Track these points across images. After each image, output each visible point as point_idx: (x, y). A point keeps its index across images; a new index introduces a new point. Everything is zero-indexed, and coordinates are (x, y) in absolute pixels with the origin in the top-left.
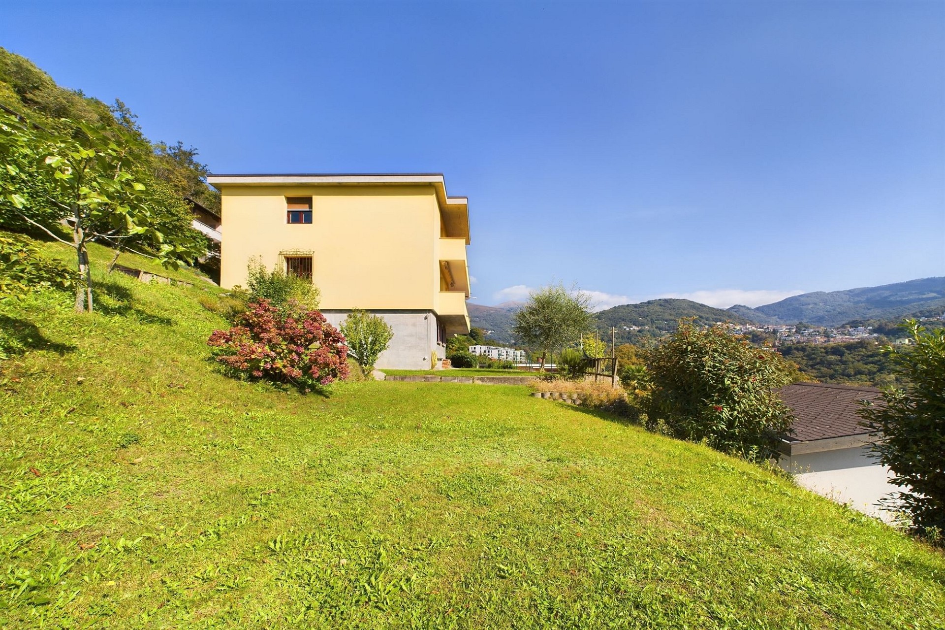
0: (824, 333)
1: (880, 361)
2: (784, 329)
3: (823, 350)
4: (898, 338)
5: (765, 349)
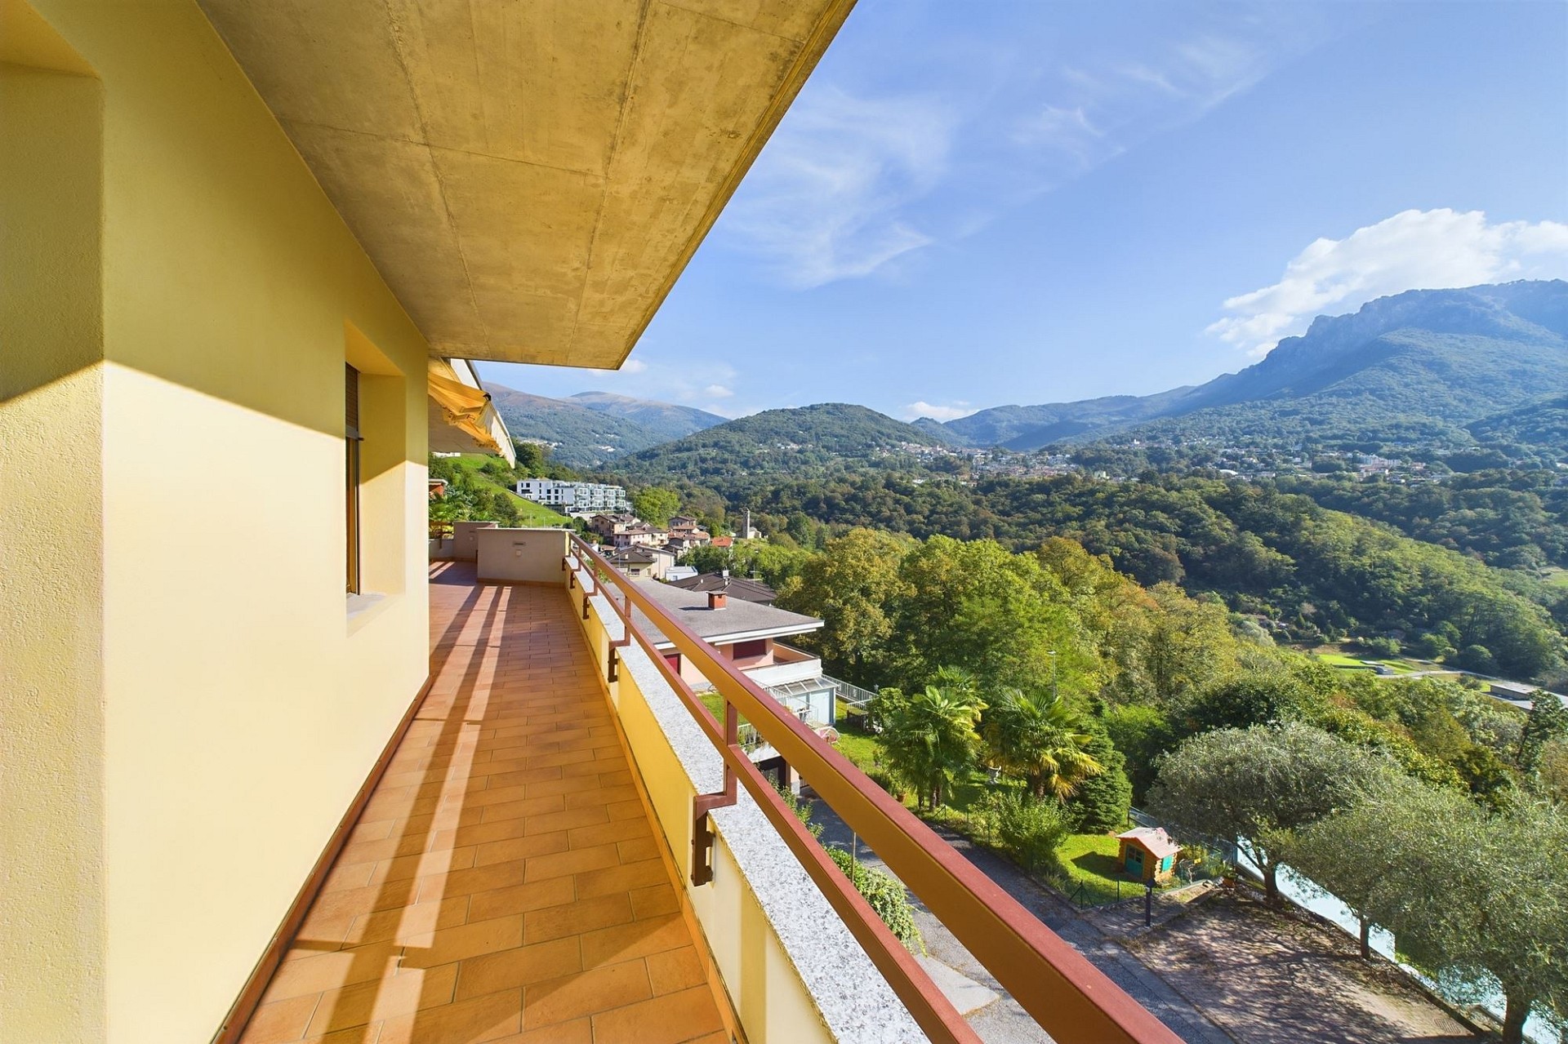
0: (1023, 461)
1: (1087, 502)
2: (979, 454)
3: (1026, 486)
4: (1096, 470)
5: (963, 483)
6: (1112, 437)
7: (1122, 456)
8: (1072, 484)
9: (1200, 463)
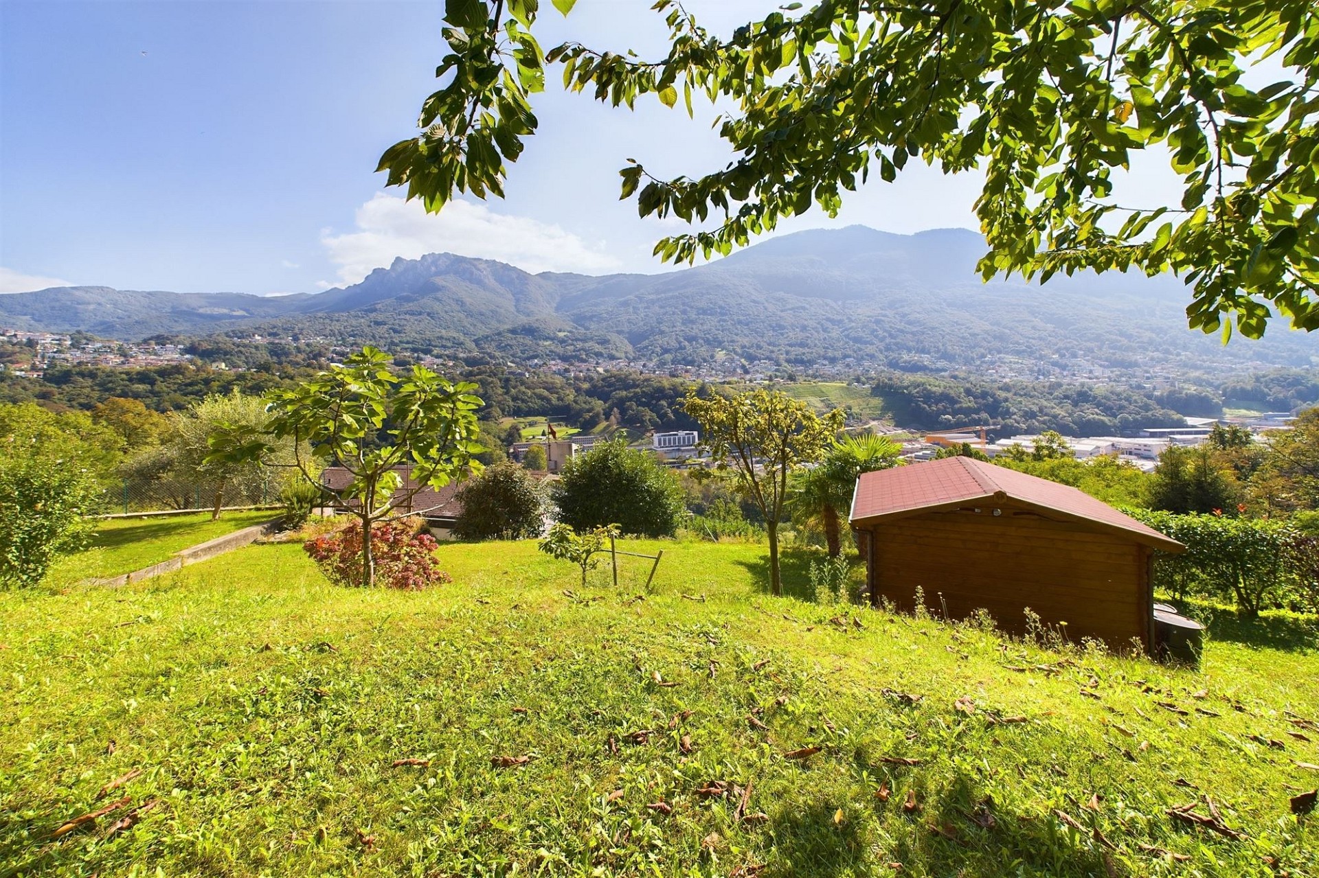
0: (119, 350)
1: (201, 391)
2: (47, 340)
3: (124, 376)
4: (214, 361)
6: (233, 331)
7: (242, 349)
8: (183, 374)
9: (315, 357)
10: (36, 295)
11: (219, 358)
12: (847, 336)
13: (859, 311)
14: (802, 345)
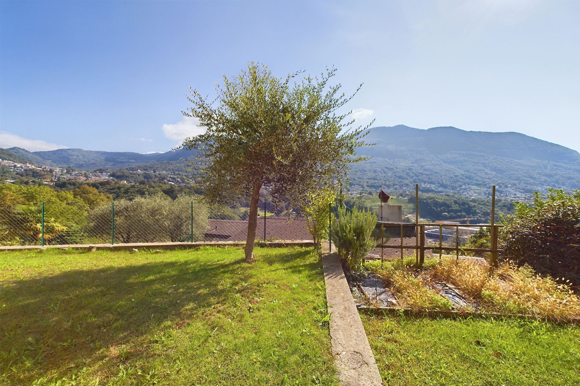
0: (85, 175)
1: (117, 192)
2: (57, 170)
3: (86, 185)
4: (122, 180)
5: (46, 183)
6: (129, 168)
7: (133, 176)
8: (109, 185)
9: (162, 179)
10: (54, 152)
11: (124, 179)
12: (395, 176)
13: (401, 164)
14: (374, 179)
